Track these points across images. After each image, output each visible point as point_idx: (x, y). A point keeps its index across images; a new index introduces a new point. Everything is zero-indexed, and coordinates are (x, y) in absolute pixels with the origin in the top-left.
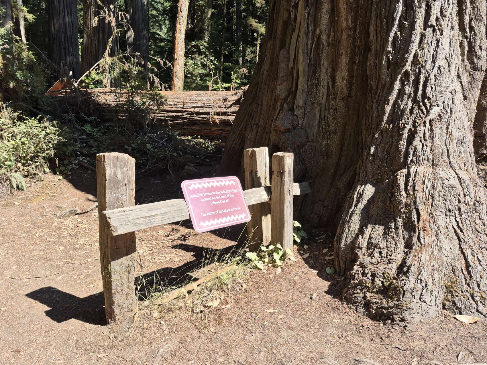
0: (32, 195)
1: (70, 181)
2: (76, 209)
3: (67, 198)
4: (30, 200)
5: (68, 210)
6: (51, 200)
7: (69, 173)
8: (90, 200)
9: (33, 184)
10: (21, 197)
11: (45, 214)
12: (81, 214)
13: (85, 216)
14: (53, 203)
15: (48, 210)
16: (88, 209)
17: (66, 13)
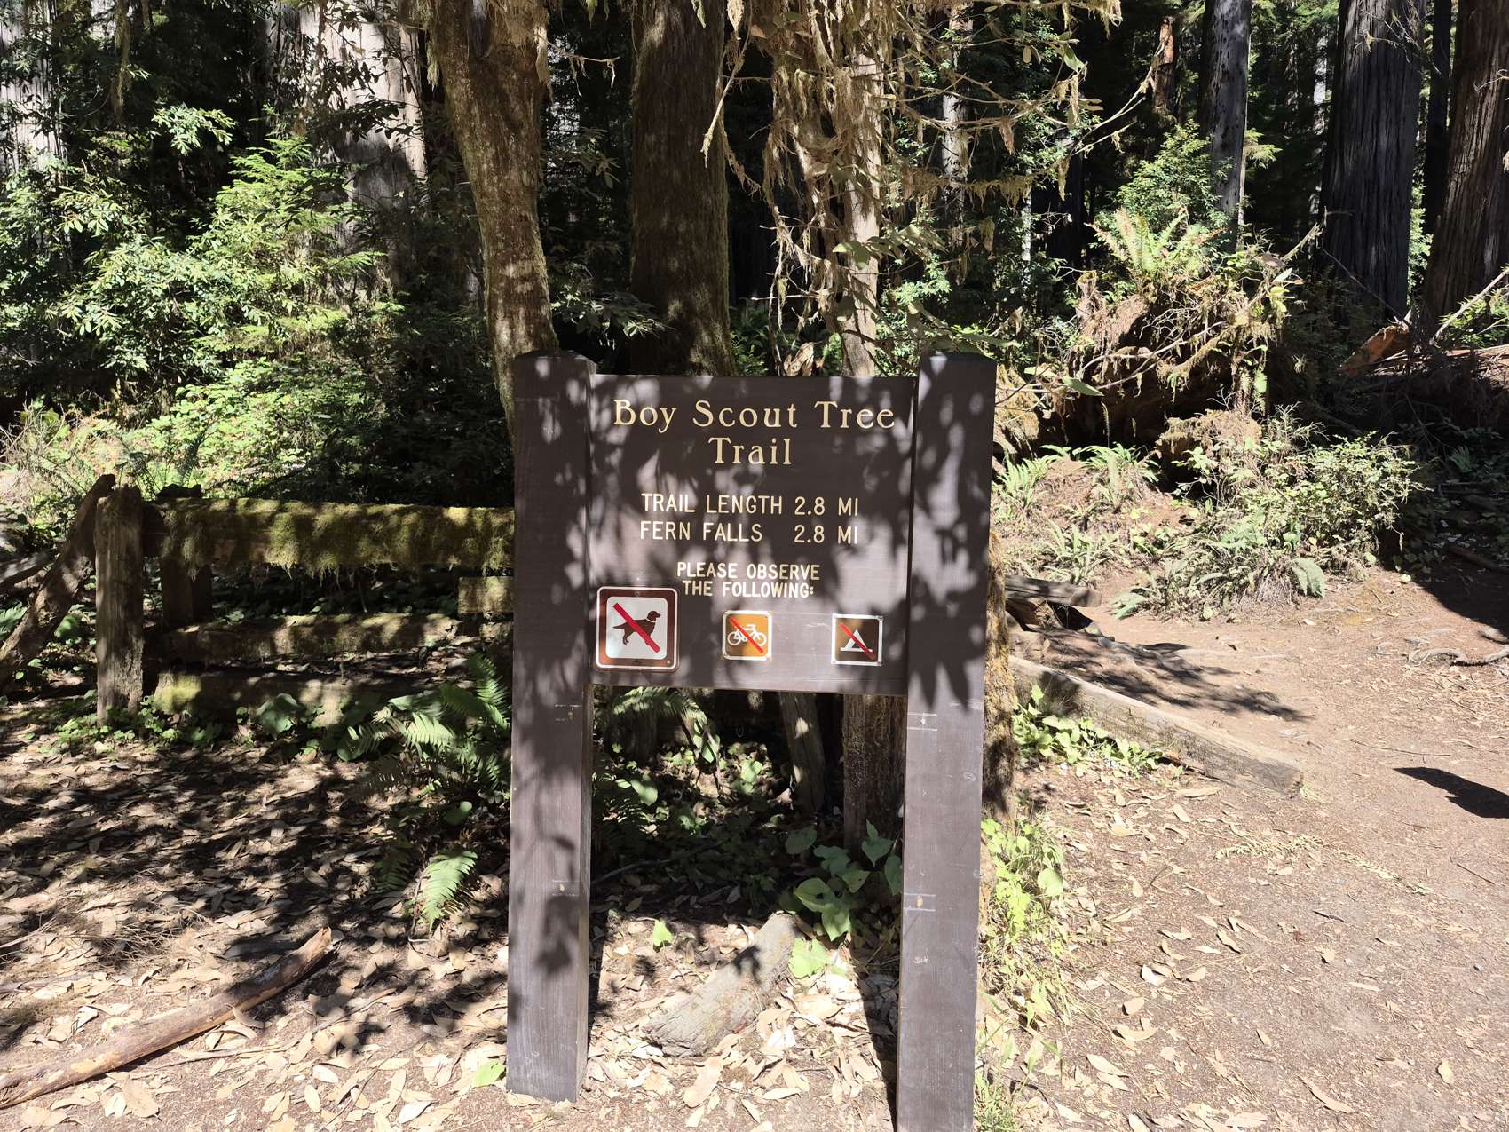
0: (1342, 610)
1: (1428, 588)
2: (1456, 652)
3: (1428, 626)
4: (1339, 618)
5: (1434, 651)
6: (1387, 626)
7: (1427, 570)
8: (1489, 638)
9: (1340, 586)
10: (1318, 610)
11: (1379, 651)
12: (1467, 665)
13: (1477, 672)
14: (1395, 632)
15: (1385, 644)
16: (1487, 658)
17: (1382, 125)
